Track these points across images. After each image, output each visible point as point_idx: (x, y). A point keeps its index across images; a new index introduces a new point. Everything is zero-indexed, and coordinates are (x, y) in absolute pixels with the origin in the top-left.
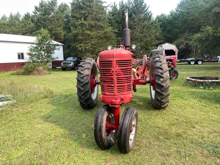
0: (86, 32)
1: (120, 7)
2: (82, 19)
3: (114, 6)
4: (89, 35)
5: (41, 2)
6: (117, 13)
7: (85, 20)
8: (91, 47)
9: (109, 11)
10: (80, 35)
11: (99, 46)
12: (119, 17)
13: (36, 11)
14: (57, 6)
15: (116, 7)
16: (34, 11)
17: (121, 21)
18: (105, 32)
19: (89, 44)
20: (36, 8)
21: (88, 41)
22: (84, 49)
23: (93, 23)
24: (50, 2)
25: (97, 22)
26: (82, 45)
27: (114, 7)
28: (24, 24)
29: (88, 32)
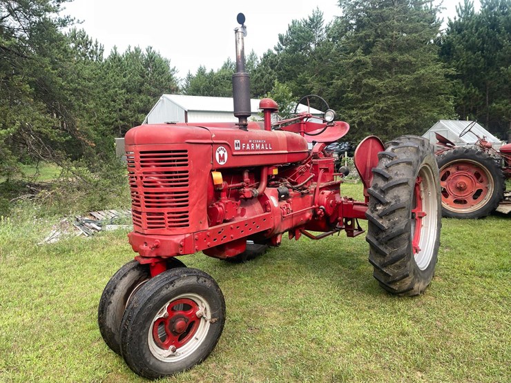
0: (364, 81)
1: (484, 7)
2: (359, 51)
3: (466, 8)
4: (373, 88)
5: (291, 24)
6: (473, 24)
7: (367, 51)
8: (375, 117)
9: (450, 20)
10: (349, 89)
11: (399, 113)
12: (479, 34)
13: (281, 45)
14: (322, 27)
15: (471, 9)
16: (277, 46)
17: (483, 44)
18: (416, 78)
19: (371, 109)
20: (281, 38)
21: (370, 103)
22: (357, 122)
23: (385, 57)
24: (308, 21)
25: (396, 54)
26: (354, 112)
27: (463, 9)
28: (259, 75)
29: (371, 81)
